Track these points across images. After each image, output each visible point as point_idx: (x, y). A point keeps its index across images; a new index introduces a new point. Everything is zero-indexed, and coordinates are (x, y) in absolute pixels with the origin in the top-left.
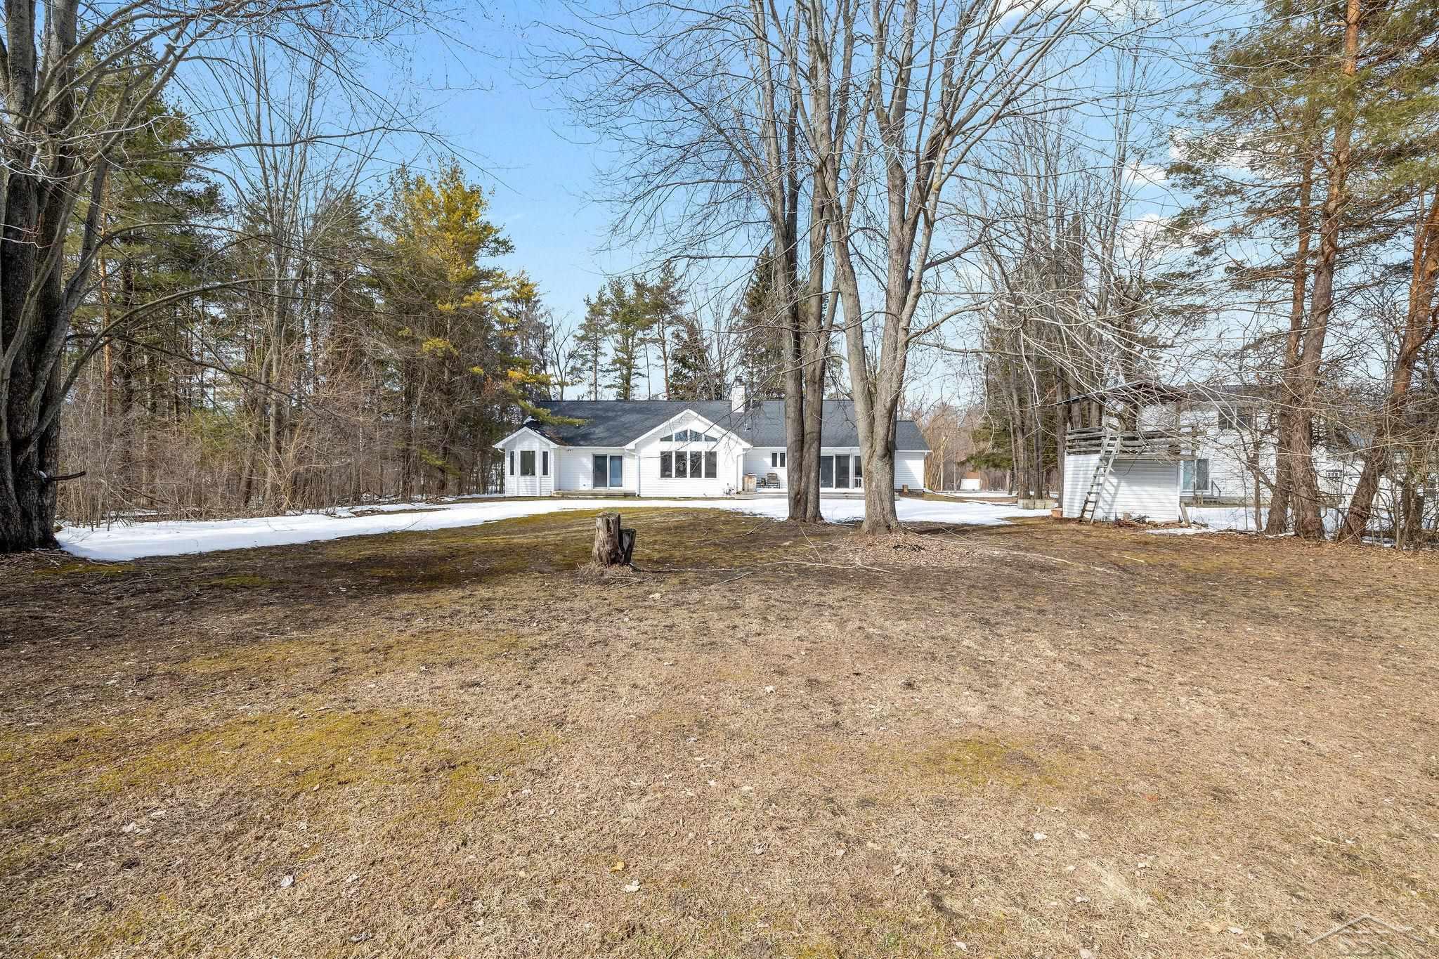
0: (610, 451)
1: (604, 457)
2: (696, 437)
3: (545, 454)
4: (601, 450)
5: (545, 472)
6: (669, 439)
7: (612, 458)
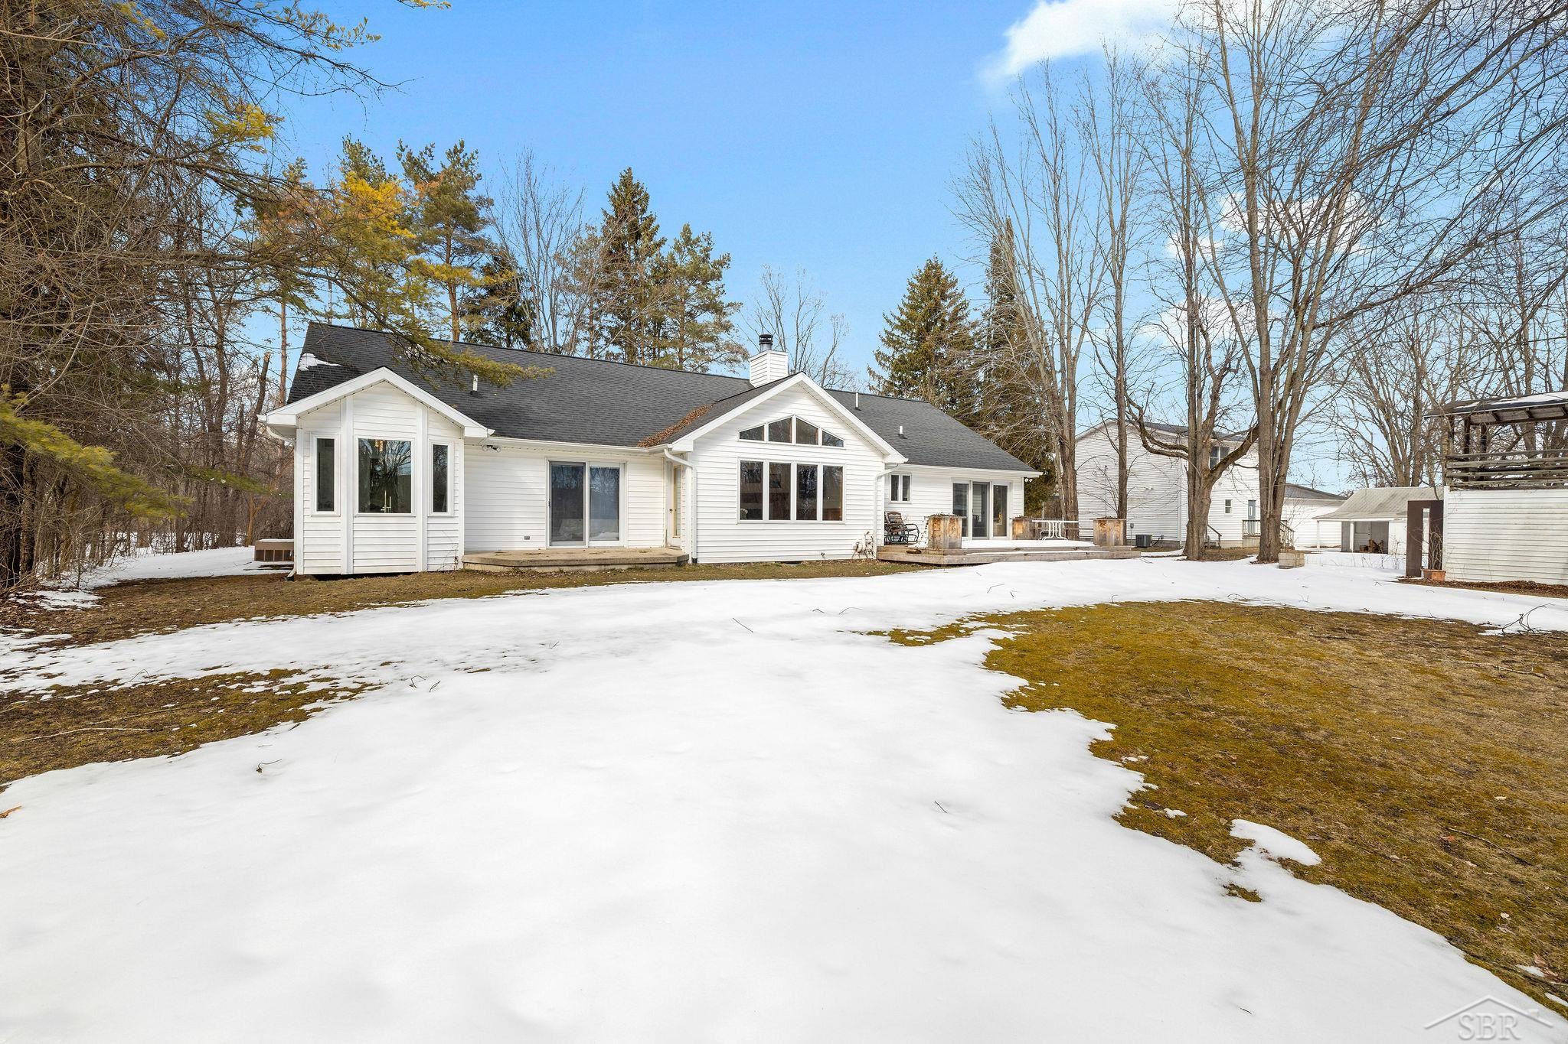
0: (592, 455)
1: (577, 470)
2: (807, 434)
3: (439, 452)
4: (570, 452)
5: (440, 502)
6: (754, 434)
7: (594, 472)
